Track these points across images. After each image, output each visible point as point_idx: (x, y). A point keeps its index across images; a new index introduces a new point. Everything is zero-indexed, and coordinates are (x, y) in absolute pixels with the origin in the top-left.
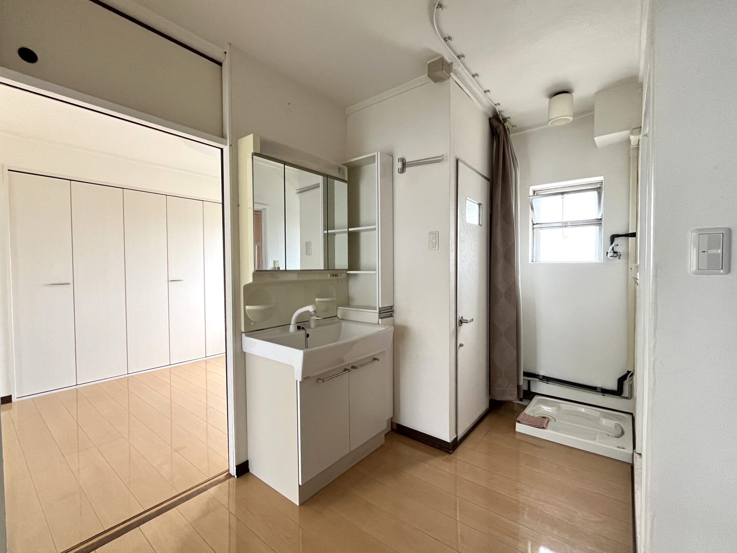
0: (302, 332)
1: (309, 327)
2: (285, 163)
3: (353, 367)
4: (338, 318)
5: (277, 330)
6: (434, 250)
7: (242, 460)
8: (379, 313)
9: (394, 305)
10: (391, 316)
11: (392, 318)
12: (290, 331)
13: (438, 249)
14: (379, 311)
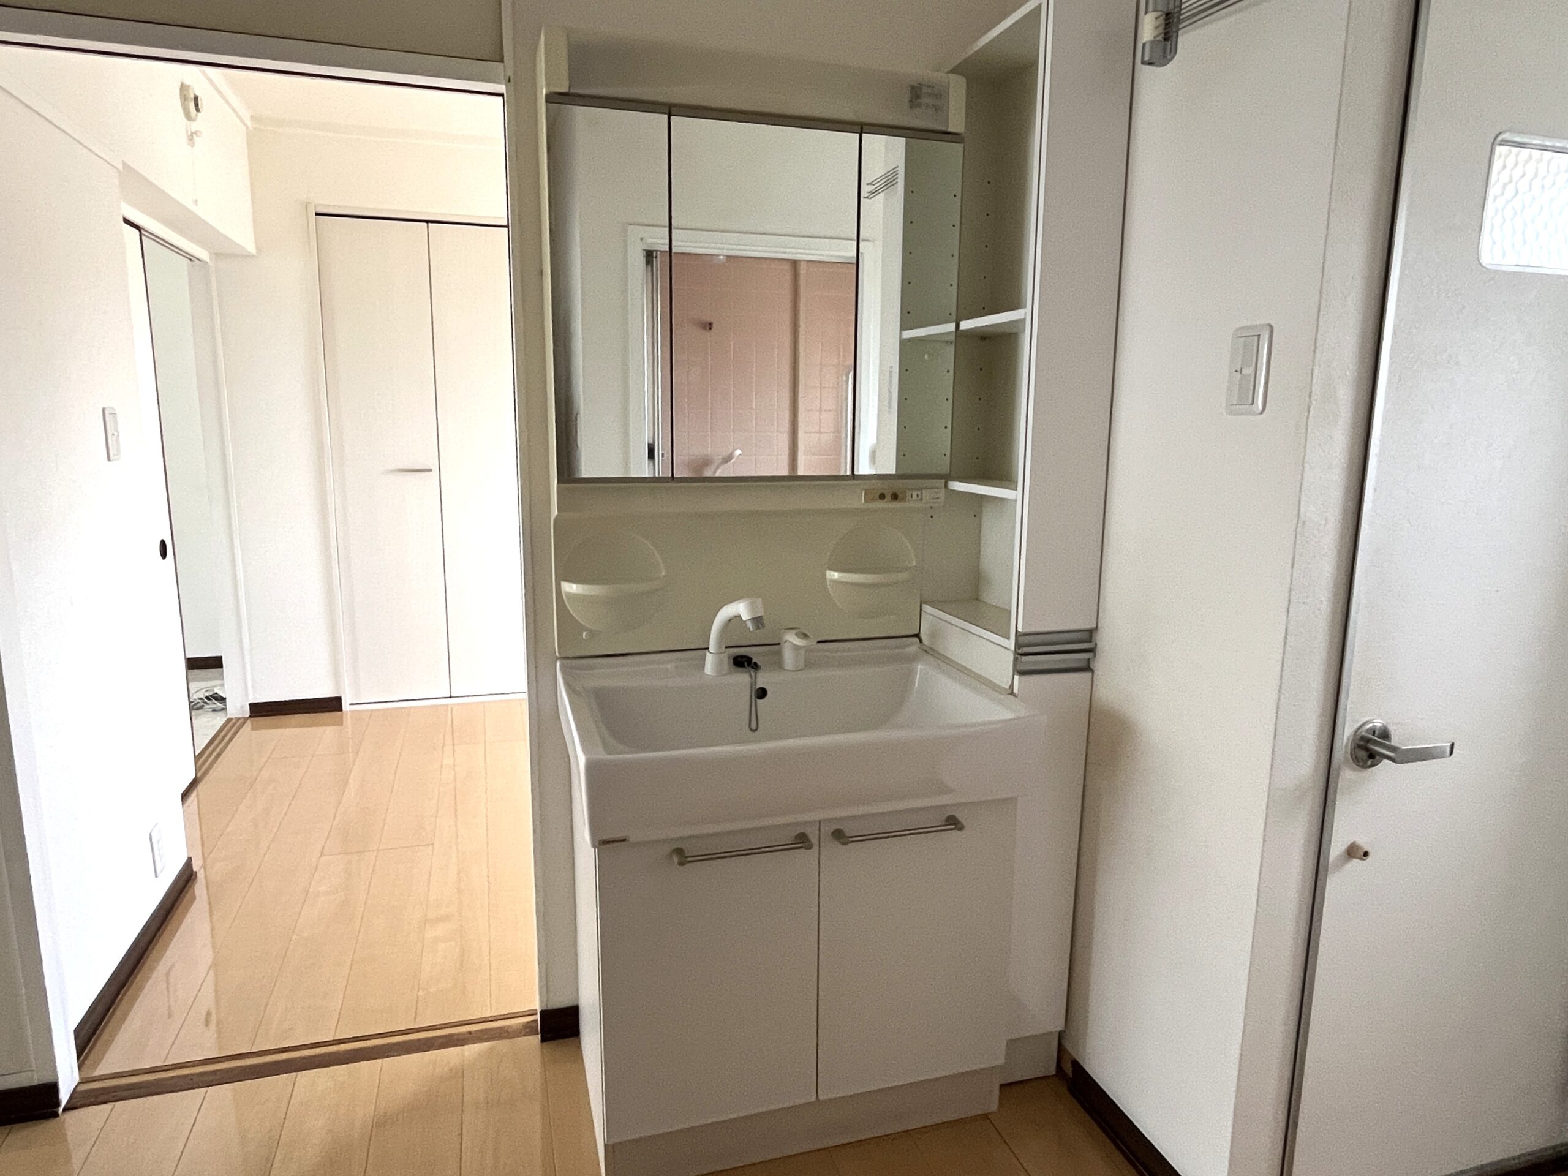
0: (743, 678)
1: (779, 665)
2: (671, 110)
3: (839, 835)
4: (921, 641)
5: (669, 663)
6: (1246, 413)
7: (560, 1001)
8: (1016, 652)
9: (1097, 627)
10: (1087, 668)
11: (1087, 675)
12: (705, 671)
13: (1264, 409)
14: (1018, 645)
